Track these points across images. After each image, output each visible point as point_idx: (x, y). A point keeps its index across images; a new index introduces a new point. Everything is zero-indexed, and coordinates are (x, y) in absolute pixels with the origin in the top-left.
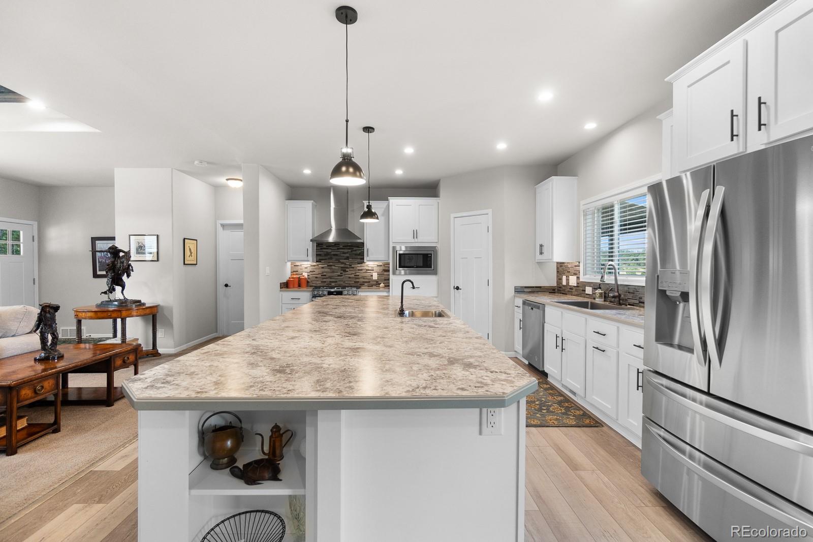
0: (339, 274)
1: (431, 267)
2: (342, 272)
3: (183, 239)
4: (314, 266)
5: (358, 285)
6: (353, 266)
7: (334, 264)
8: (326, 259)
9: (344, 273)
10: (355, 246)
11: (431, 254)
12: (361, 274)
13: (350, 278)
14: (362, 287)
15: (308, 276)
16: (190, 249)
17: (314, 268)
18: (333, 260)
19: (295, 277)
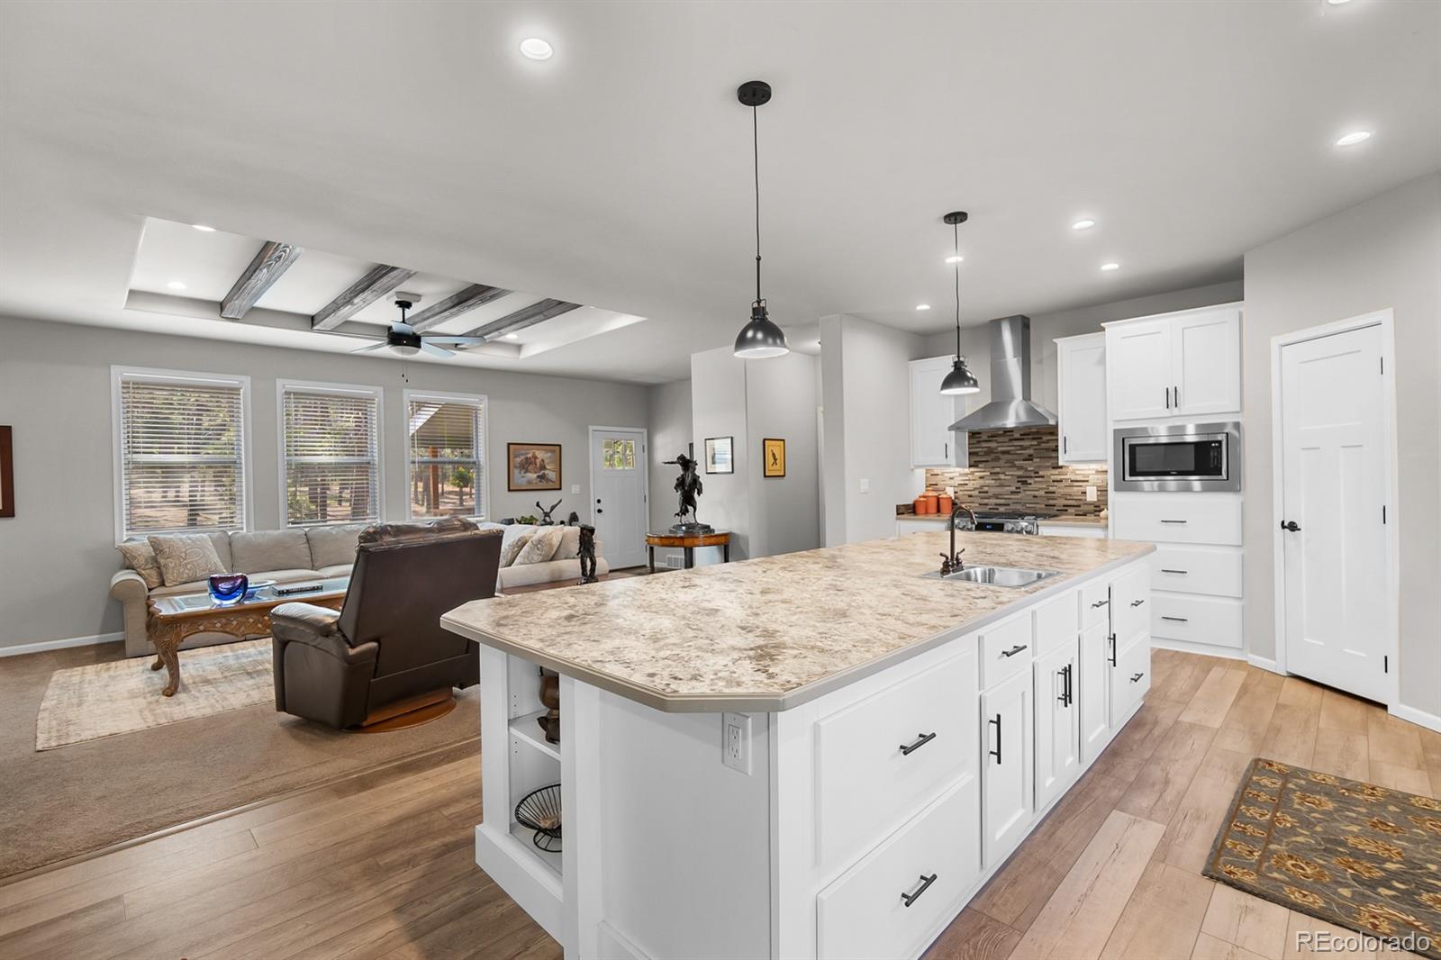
0: (1013, 489)
1: (1220, 473)
2: (1019, 484)
3: (762, 440)
4: (966, 474)
5: (1052, 511)
6: (1041, 473)
7: (1003, 470)
8: (987, 461)
9: (1023, 487)
10: (1045, 434)
11: (1220, 442)
12: (1059, 489)
13: (1035, 497)
14: (1063, 517)
15: (955, 492)
16: (774, 455)
17: (964, 478)
18: (1002, 463)
19: (930, 494)
